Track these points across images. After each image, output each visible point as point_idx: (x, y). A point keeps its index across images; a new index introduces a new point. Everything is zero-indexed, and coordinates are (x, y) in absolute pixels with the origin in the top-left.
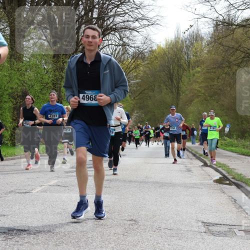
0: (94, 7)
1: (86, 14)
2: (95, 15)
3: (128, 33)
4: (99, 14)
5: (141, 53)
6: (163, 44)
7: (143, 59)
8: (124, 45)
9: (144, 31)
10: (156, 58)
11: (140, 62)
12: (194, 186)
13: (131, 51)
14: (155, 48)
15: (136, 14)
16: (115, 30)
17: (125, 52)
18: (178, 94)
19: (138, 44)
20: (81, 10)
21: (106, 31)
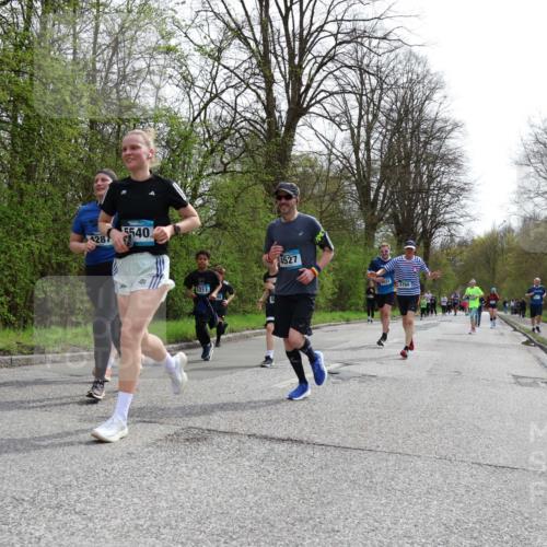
0: (429, 207)
1: (423, 212)
2: (429, 213)
3: (454, 226)
4: (433, 212)
5: (465, 242)
6: (482, 236)
7: (466, 246)
8: (452, 235)
9: (467, 226)
10: (476, 246)
11: (464, 248)
13: (457, 240)
14: (476, 238)
15: (461, 212)
16: (445, 224)
17: (452, 241)
18: (494, 273)
19: (463, 234)
20: (419, 209)
21: (438, 225)
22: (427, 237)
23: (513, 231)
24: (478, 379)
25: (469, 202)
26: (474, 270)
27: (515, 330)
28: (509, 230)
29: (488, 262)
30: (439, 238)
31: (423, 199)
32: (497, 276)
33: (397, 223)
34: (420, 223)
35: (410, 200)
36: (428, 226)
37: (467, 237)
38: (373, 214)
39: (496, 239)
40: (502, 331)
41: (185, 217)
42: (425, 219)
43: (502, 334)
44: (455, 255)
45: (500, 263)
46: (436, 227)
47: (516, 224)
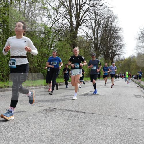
0: (113, 50)
2: (113, 52)
3: (120, 55)
5: (122, 60)
6: (127, 58)
7: (123, 61)
8: (119, 58)
9: (123, 55)
10: (125, 61)
12: (133, 87)
13: (120, 59)
14: (125, 59)
15: (121, 52)
16: (117, 55)
17: (119, 59)
18: (130, 68)
19: (122, 58)
20: (110, 51)
21: (115, 55)
22: (112, 58)
23: (135, 57)
24: (125, 96)
25: (124, 49)
26: (125, 67)
27: (135, 83)
28: (134, 57)
29: (129, 65)
30: (116, 58)
31: (111, 48)
32: (131, 69)
33: (105, 55)
34: (111, 55)
35: (108, 48)
36: (113, 55)
37: (123, 58)
38: (98, 52)
39: (131, 59)
40: (132, 83)
41: (84, 63)
42: (112, 53)
43: (132, 84)
44: (120, 63)
45: (131, 65)
46: (115, 56)
47: (136, 55)
